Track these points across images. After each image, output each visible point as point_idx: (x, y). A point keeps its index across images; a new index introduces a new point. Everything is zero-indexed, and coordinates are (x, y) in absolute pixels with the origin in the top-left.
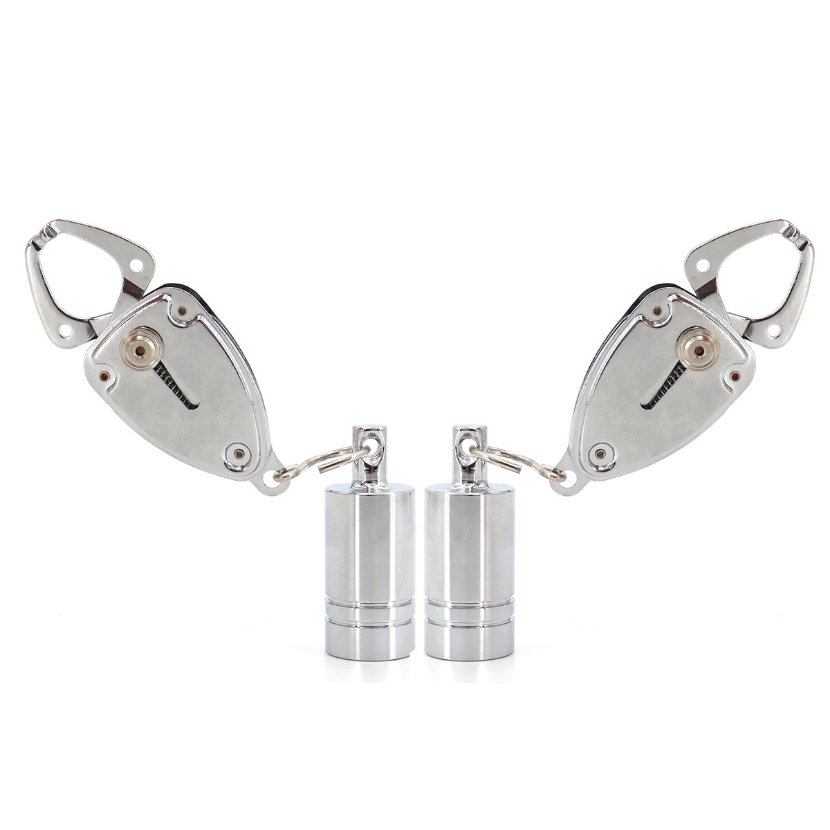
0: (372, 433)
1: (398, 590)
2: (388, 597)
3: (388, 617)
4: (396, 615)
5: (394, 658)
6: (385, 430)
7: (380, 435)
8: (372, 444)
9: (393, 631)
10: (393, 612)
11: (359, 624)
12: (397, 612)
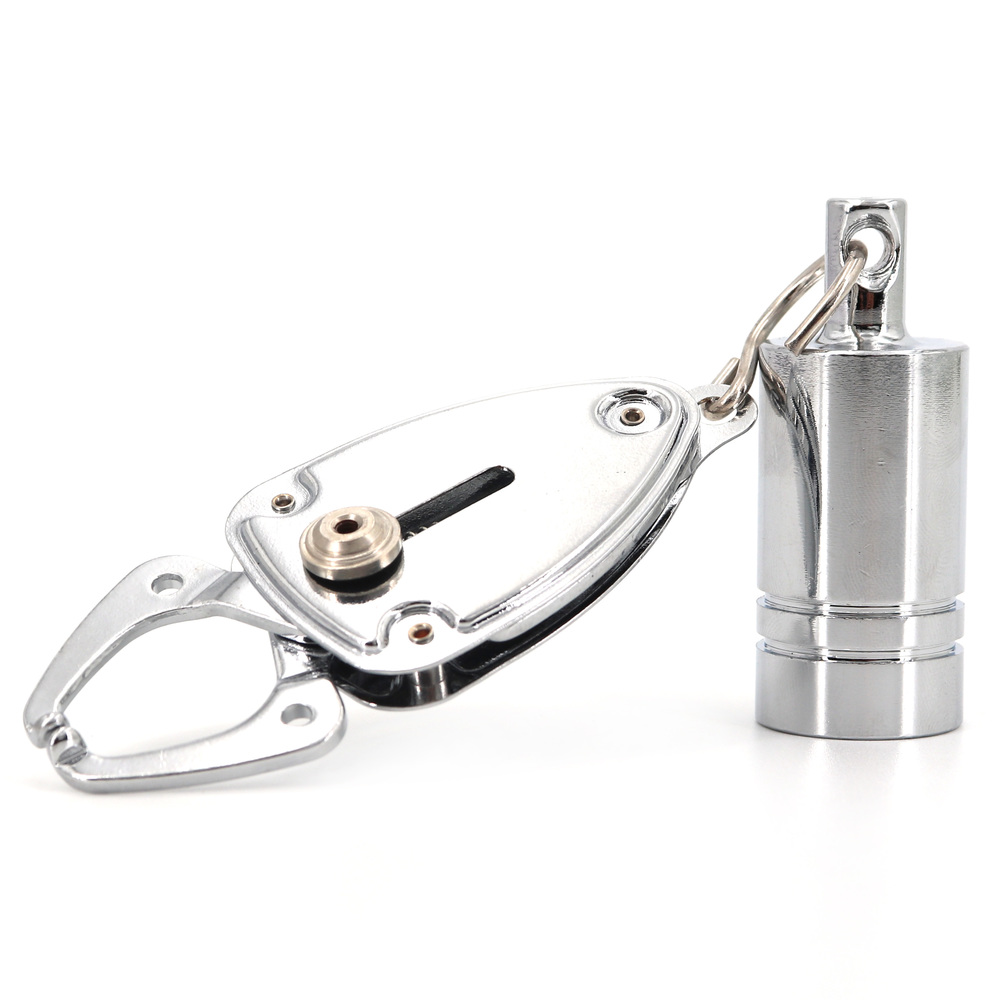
0: (873, 214)
1: (924, 578)
2: (899, 593)
3: (899, 639)
4: (920, 635)
5: (911, 734)
6: (901, 208)
7: (890, 217)
8: (871, 239)
9: (909, 671)
10: (910, 629)
11: (825, 653)
12: (920, 629)
